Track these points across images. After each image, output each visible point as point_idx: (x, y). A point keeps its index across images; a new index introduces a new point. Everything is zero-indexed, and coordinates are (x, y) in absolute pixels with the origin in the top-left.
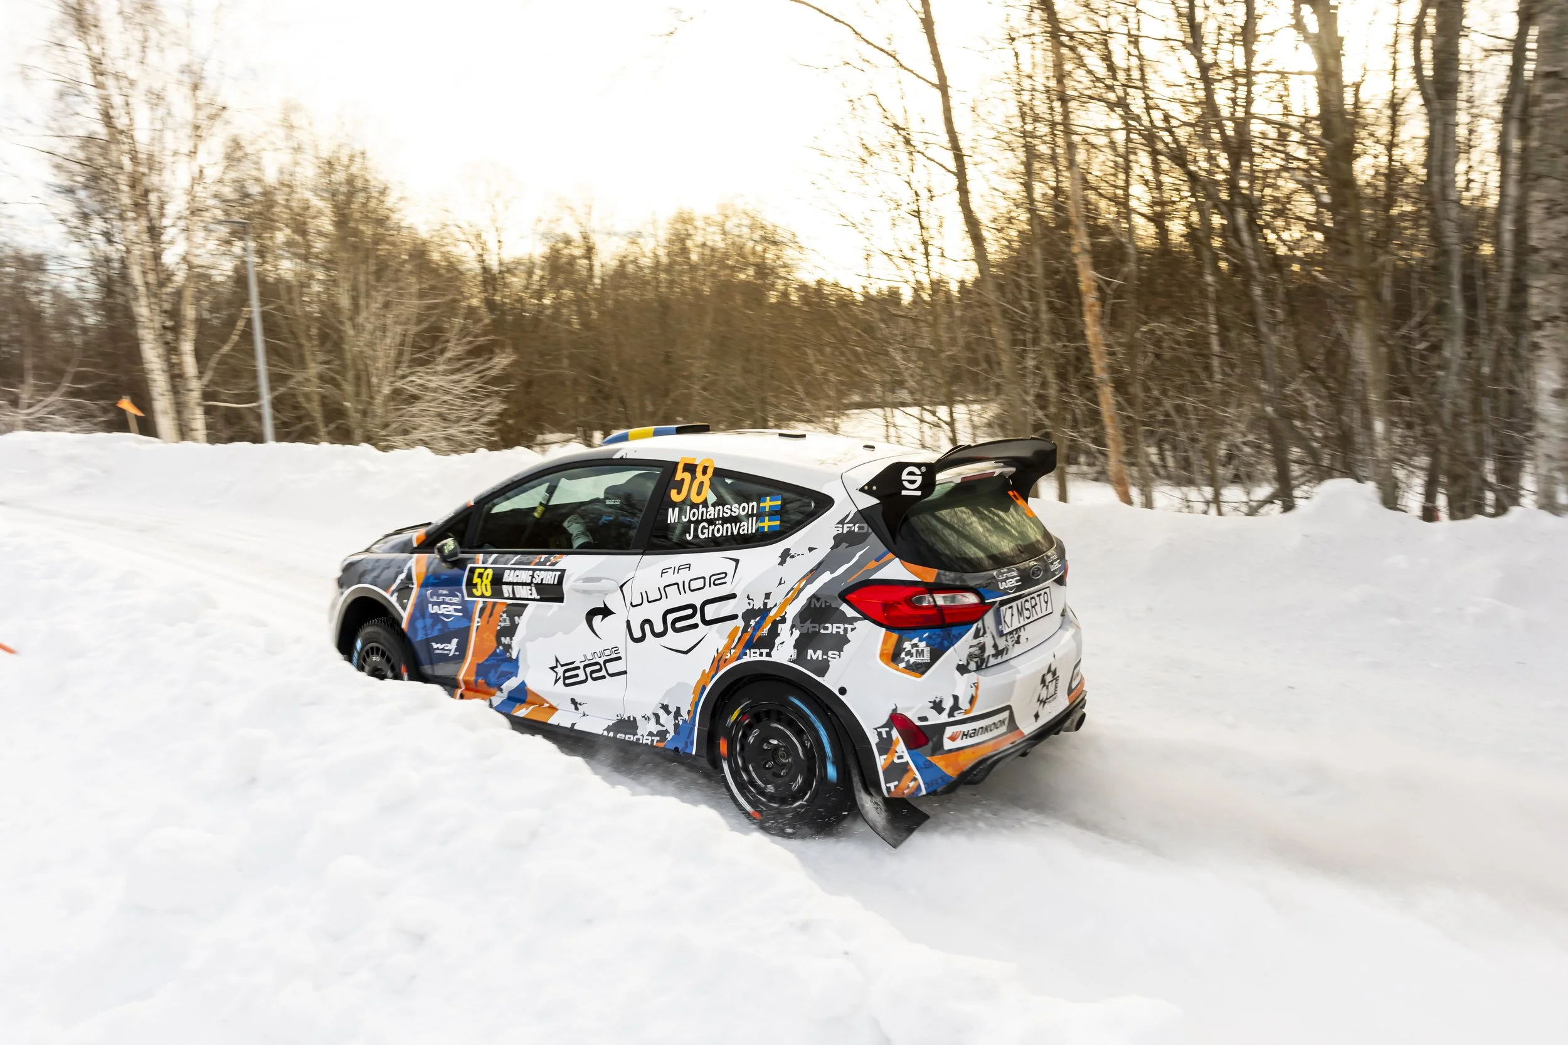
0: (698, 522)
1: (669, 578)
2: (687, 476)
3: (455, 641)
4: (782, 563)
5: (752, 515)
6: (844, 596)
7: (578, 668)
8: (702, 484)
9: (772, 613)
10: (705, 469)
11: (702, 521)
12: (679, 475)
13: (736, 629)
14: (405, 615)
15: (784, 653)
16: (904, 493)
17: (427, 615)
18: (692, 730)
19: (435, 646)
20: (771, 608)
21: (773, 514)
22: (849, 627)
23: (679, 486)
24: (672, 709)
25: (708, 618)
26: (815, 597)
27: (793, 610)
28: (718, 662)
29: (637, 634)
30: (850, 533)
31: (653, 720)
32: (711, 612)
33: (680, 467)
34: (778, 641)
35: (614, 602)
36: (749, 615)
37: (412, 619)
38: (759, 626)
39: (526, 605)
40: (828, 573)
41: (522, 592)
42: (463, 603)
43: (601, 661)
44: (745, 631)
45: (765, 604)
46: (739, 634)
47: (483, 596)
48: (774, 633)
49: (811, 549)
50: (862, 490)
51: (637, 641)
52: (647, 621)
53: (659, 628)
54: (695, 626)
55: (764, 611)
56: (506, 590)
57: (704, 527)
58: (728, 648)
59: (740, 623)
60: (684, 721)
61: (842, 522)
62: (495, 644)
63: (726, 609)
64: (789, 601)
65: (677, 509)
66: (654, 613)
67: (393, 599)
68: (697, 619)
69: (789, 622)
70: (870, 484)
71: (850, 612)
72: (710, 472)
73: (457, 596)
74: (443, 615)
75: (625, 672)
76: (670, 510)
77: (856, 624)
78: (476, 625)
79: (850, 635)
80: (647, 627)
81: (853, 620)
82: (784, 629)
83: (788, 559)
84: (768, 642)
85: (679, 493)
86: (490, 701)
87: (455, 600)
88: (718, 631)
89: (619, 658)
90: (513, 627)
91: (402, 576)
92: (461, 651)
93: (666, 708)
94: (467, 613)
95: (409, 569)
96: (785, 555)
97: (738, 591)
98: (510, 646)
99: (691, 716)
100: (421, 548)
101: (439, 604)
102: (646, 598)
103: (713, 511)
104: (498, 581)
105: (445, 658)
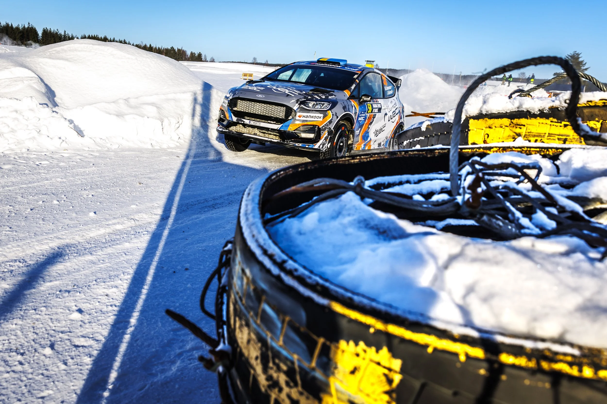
1: (392, 105)
3: (359, 130)
5: (391, 89)
7: (378, 131)
11: (388, 90)
12: (383, 78)
14: (355, 122)
16: (399, 86)
18: (388, 141)
19: (356, 132)
28: (397, 124)
29: (389, 119)
35: (387, 111)
36: (399, 112)
39: (376, 114)
41: (376, 110)
42: (365, 115)
43: (382, 128)
45: (400, 109)
46: (399, 117)
53: (392, 117)
57: (388, 92)
58: (398, 120)
59: (399, 114)
63: (397, 111)
67: (354, 117)
68: (395, 114)
75: (384, 130)
76: (385, 87)
78: (366, 122)
82: (402, 114)
85: (384, 83)
89: (385, 126)
90: (373, 121)
91: (354, 108)
92: (360, 132)
93: (386, 138)
94: (365, 118)
95: (354, 105)
96: (397, 99)
97: (398, 107)
98: (370, 128)
99: (389, 138)
100: (350, 97)
101: (360, 117)
102: (390, 110)
103: (388, 88)
104: (372, 108)
105: (357, 136)
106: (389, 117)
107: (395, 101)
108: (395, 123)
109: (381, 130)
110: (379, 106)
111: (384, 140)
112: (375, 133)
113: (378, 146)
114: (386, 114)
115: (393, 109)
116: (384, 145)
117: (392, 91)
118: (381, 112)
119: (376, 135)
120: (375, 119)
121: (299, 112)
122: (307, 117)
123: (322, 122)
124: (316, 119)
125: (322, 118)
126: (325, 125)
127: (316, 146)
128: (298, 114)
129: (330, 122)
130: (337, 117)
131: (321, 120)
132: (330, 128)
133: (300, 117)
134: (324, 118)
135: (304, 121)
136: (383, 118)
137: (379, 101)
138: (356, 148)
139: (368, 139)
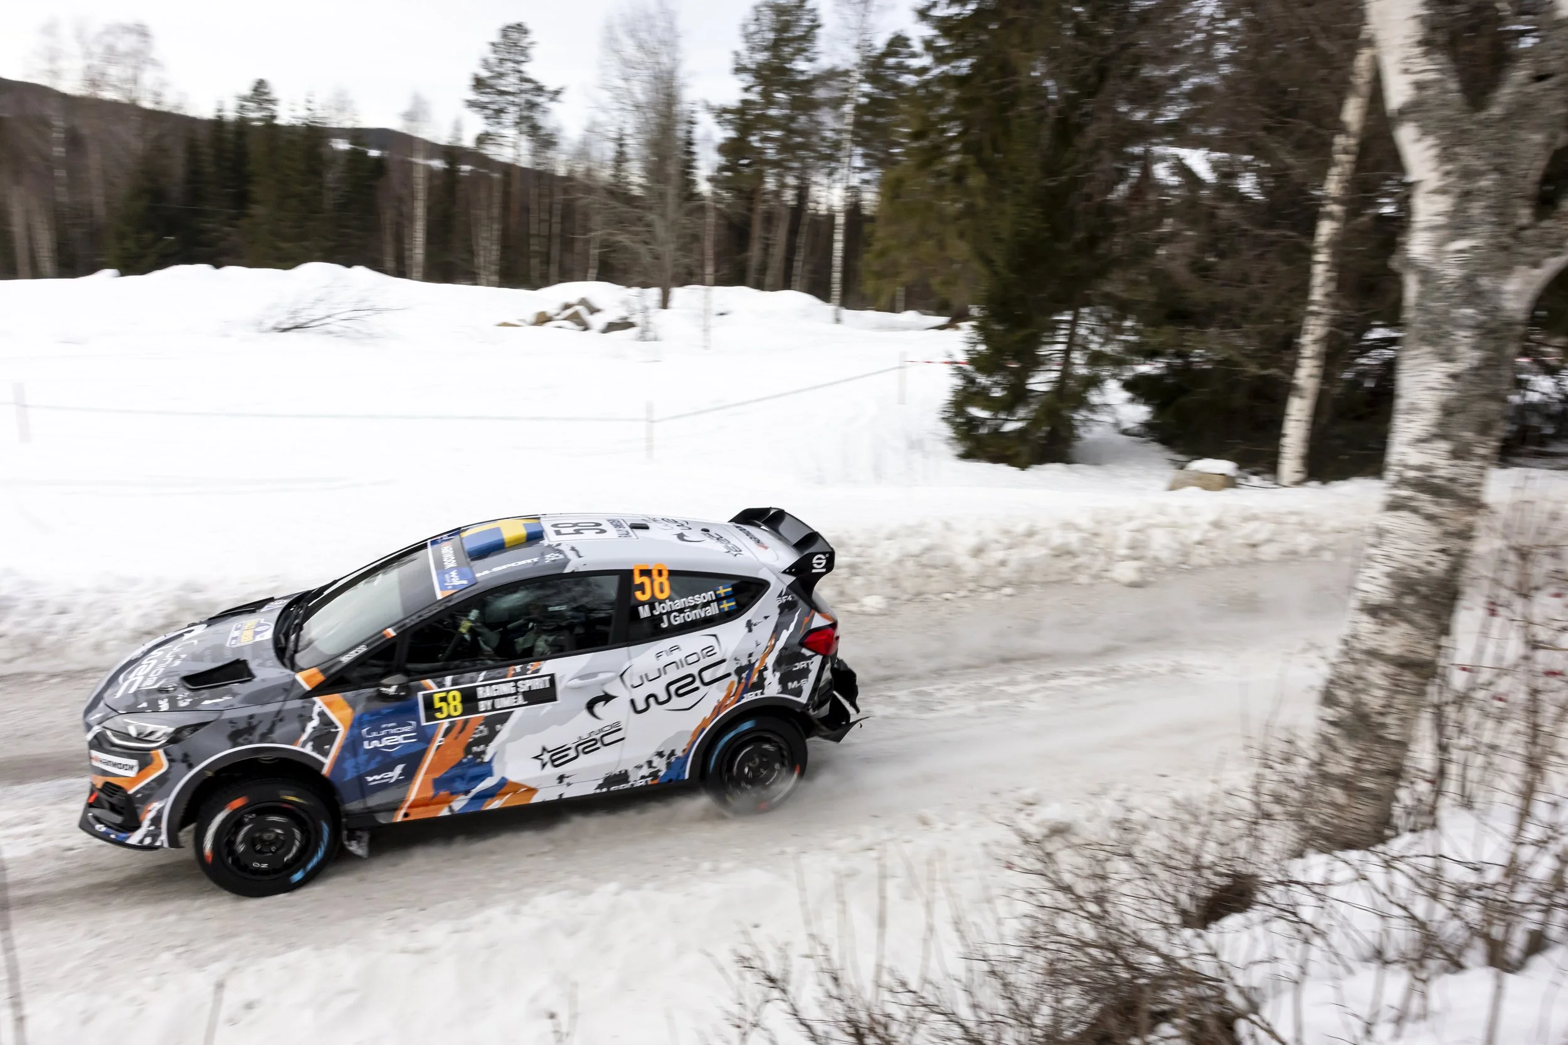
0: (668, 613)
1: (666, 659)
2: (645, 580)
3: (399, 769)
4: (750, 630)
5: (713, 601)
6: (802, 644)
7: (569, 749)
8: (661, 584)
9: (757, 665)
10: (660, 573)
11: (672, 612)
12: (638, 580)
13: (732, 683)
14: (328, 762)
15: (772, 688)
16: (814, 571)
17: (361, 752)
18: (686, 762)
19: (370, 779)
20: (754, 663)
21: (727, 597)
22: (810, 662)
23: (641, 587)
24: (667, 753)
25: (707, 680)
26: (784, 648)
27: (770, 660)
28: (719, 709)
30: (787, 602)
31: (645, 767)
32: (708, 676)
33: (637, 573)
34: (766, 683)
35: (614, 689)
36: (739, 671)
37: (339, 761)
38: (749, 677)
39: (512, 712)
40: (785, 631)
41: (504, 702)
42: (420, 729)
43: (598, 737)
44: (739, 682)
45: (749, 661)
46: (736, 686)
47: (449, 716)
48: (762, 679)
49: (766, 618)
50: (784, 572)
51: (639, 712)
52: (652, 695)
53: (663, 697)
54: (697, 689)
55: (750, 666)
56: (482, 706)
57: (675, 617)
58: (727, 697)
59: (734, 678)
60: (678, 758)
61: (780, 596)
62: (462, 755)
63: (721, 671)
64: (766, 654)
65: (647, 607)
66: (657, 687)
67: (308, 750)
68: (698, 683)
69: (770, 669)
70: (791, 568)
71: (807, 653)
72: (665, 573)
73: (410, 725)
74: (386, 747)
75: (623, 739)
76: (641, 608)
77: (813, 659)
78: (437, 744)
79: (811, 667)
80: (652, 700)
81: (810, 657)
82: (768, 674)
83: (753, 627)
84: (760, 685)
85: (644, 593)
86: (450, 807)
87: (407, 729)
88: (717, 688)
89: (620, 730)
90: (493, 734)
92: (409, 775)
93: (660, 754)
94: (425, 737)
95: (322, 714)
96: (749, 625)
97: (727, 657)
98: (483, 752)
99: (686, 752)
100: (320, 690)
101: (379, 739)
102: (646, 678)
103: (680, 603)
104: (470, 699)
105: (384, 786)
106: (632, 702)
107: (712, 641)
108: (705, 710)
109: (588, 746)
110: (538, 684)
111: (650, 763)
112: (546, 757)
113: (600, 787)
114: (607, 698)
115: (673, 674)
116: (654, 775)
117: (726, 606)
118: (554, 699)
119: (553, 761)
120: (505, 731)
121: (94, 749)
122: (107, 763)
123: (134, 781)
124: (122, 772)
125: (136, 769)
126: (143, 788)
127: (134, 840)
129: (163, 778)
130: (191, 766)
131: (132, 774)
133: (95, 759)
135: (103, 772)
136: (585, 713)
137: (548, 667)
138: (406, 815)
139: (488, 783)
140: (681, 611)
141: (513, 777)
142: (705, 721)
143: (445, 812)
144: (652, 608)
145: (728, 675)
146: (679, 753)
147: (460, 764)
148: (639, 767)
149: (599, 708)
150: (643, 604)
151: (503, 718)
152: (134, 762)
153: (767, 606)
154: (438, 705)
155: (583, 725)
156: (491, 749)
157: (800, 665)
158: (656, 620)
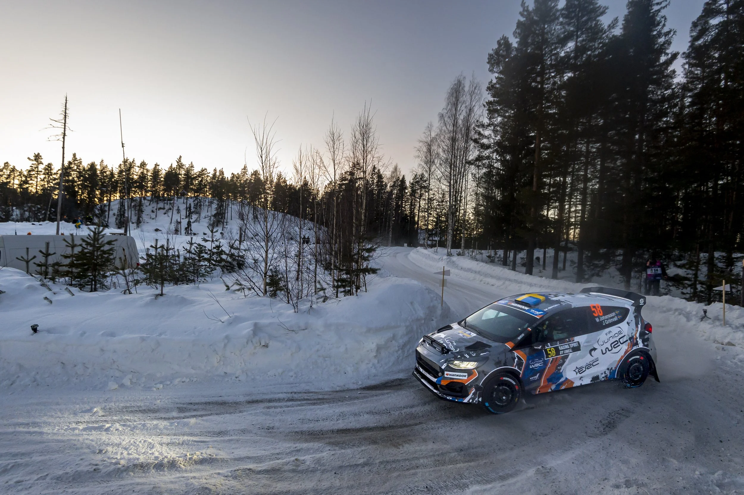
0: (604, 320)
1: (609, 336)
2: (595, 310)
3: (538, 375)
4: (629, 325)
5: (615, 316)
6: (645, 330)
7: (583, 367)
8: (599, 311)
10: (598, 307)
12: (593, 310)
14: (521, 372)
15: (641, 345)
16: (641, 305)
17: (529, 369)
18: (616, 372)
19: (530, 379)
20: (633, 336)
21: (619, 314)
23: (594, 312)
24: (610, 369)
25: (621, 342)
26: (640, 331)
27: (638, 335)
28: (626, 353)
29: (604, 352)
30: (636, 315)
31: (604, 374)
33: (592, 308)
34: (639, 343)
35: (596, 346)
36: (630, 339)
37: (524, 372)
38: (633, 341)
39: (569, 355)
40: (638, 326)
41: (567, 351)
43: (592, 363)
46: (630, 344)
47: (552, 356)
48: (637, 341)
49: (632, 321)
50: (632, 305)
51: (603, 354)
52: (607, 348)
53: (610, 348)
54: (619, 346)
56: (560, 353)
57: (606, 321)
58: (628, 348)
59: (629, 341)
60: (613, 371)
61: (633, 313)
62: (554, 370)
63: (625, 339)
64: (636, 334)
66: (608, 345)
67: (516, 368)
68: (619, 344)
72: (600, 307)
74: (536, 367)
75: (599, 364)
76: (596, 319)
78: (548, 367)
79: (649, 337)
80: (607, 350)
81: (648, 334)
82: (638, 339)
84: (637, 344)
85: (595, 314)
86: (551, 388)
87: (541, 361)
88: (625, 345)
89: (598, 360)
90: (564, 362)
91: (516, 360)
92: (540, 377)
93: (608, 369)
94: (545, 363)
95: (518, 357)
96: (628, 323)
97: (626, 334)
98: (560, 369)
99: (615, 368)
100: (514, 348)
101: (534, 365)
102: (604, 342)
103: (606, 317)
104: (557, 350)
105: (535, 381)
106: (602, 350)
107: (620, 329)
108: (622, 353)
109: (589, 366)
110: (575, 345)
111: (605, 372)
112: (577, 371)
113: (591, 381)
114: (595, 349)
115: (612, 340)
116: (606, 376)
117: (619, 317)
118: (580, 350)
119: (579, 372)
120: (567, 361)
121: (446, 371)
122: (453, 375)
123: (467, 381)
124: (461, 378)
125: (467, 376)
126: (471, 383)
127: (466, 401)
128: (446, 373)
129: (477, 379)
130: (485, 375)
131: (466, 378)
132: (477, 385)
133: (447, 375)
134: (469, 376)
135: (451, 378)
136: (589, 355)
137: (577, 339)
138: (539, 391)
139: (562, 380)
140: (607, 319)
141: (569, 378)
142: (622, 357)
143: (550, 390)
144: (599, 319)
145: (627, 341)
146: (614, 369)
147: (554, 373)
148: (602, 374)
149: (593, 352)
150: (596, 317)
151: (567, 357)
152: (466, 374)
153: (631, 317)
154: (549, 353)
155: (588, 359)
156: (562, 368)
157: (646, 337)
158: (601, 322)
